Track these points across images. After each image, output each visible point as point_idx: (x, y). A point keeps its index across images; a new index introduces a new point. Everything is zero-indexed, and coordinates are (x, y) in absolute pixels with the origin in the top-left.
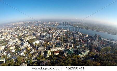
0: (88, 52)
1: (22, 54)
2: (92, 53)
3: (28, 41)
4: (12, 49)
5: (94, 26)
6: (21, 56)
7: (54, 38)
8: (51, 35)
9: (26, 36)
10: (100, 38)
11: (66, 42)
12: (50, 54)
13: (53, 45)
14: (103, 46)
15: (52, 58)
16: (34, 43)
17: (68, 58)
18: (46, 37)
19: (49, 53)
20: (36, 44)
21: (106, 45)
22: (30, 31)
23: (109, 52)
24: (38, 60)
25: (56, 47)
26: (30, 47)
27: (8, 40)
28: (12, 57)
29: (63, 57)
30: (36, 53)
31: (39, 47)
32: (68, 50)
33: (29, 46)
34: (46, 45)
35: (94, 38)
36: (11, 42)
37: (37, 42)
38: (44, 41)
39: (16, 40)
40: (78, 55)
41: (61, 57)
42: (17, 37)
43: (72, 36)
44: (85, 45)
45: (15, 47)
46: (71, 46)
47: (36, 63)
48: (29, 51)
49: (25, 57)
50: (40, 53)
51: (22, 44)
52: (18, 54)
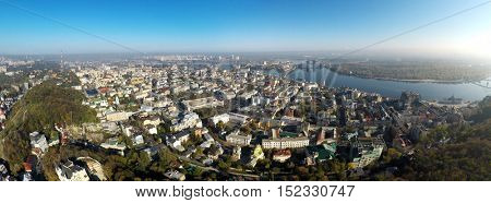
0: (381, 149)
1: (177, 144)
2: (392, 151)
3: (198, 112)
4: (150, 126)
5: (398, 67)
6: (172, 150)
7: (278, 110)
8: (268, 101)
9: (193, 97)
10: (416, 103)
11: (314, 123)
12: (261, 156)
13: (274, 131)
14: (426, 124)
15: (267, 170)
16: (216, 120)
17: (316, 172)
18: (254, 104)
19: (258, 154)
20: (220, 122)
21: (435, 120)
22: (207, 84)
23: (445, 140)
24: (220, 169)
25: (281, 136)
26: (202, 129)
27: (142, 100)
28: (147, 147)
29: (301, 168)
30: (217, 148)
31: (227, 134)
32: (321, 147)
33: (200, 125)
34: (251, 130)
35: (401, 104)
36: (149, 104)
37: (225, 118)
38: (246, 117)
39: (165, 104)
40: (349, 160)
41: (294, 168)
42: (168, 96)
43: (335, 103)
44: (374, 128)
45: (158, 122)
46: (329, 135)
47: (214, 175)
48: (196, 141)
49: (183, 153)
50: (229, 150)
51: (181, 117)
52: (164, 142)
